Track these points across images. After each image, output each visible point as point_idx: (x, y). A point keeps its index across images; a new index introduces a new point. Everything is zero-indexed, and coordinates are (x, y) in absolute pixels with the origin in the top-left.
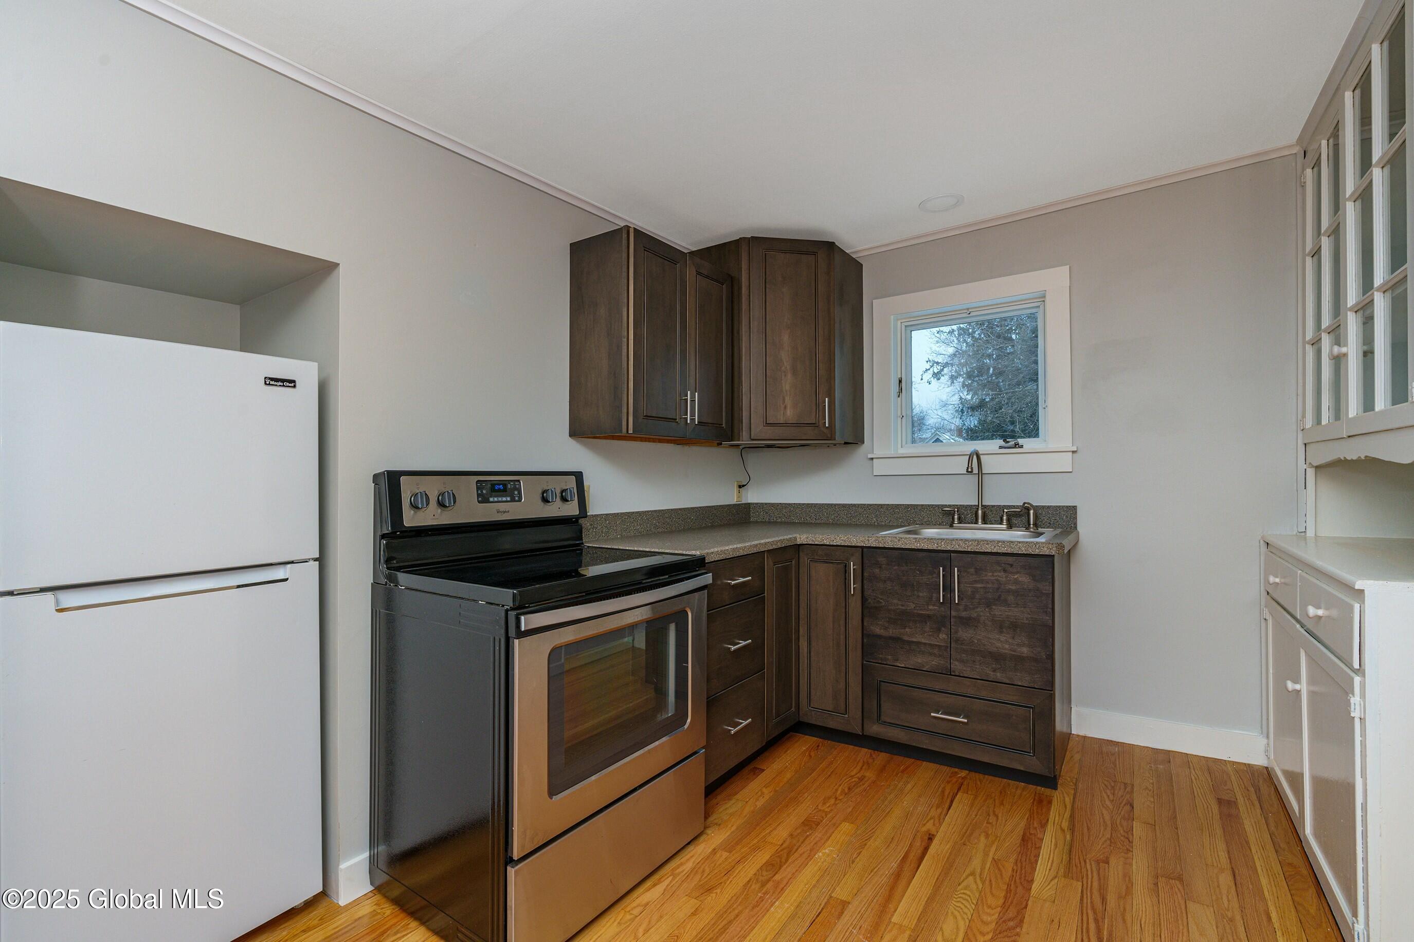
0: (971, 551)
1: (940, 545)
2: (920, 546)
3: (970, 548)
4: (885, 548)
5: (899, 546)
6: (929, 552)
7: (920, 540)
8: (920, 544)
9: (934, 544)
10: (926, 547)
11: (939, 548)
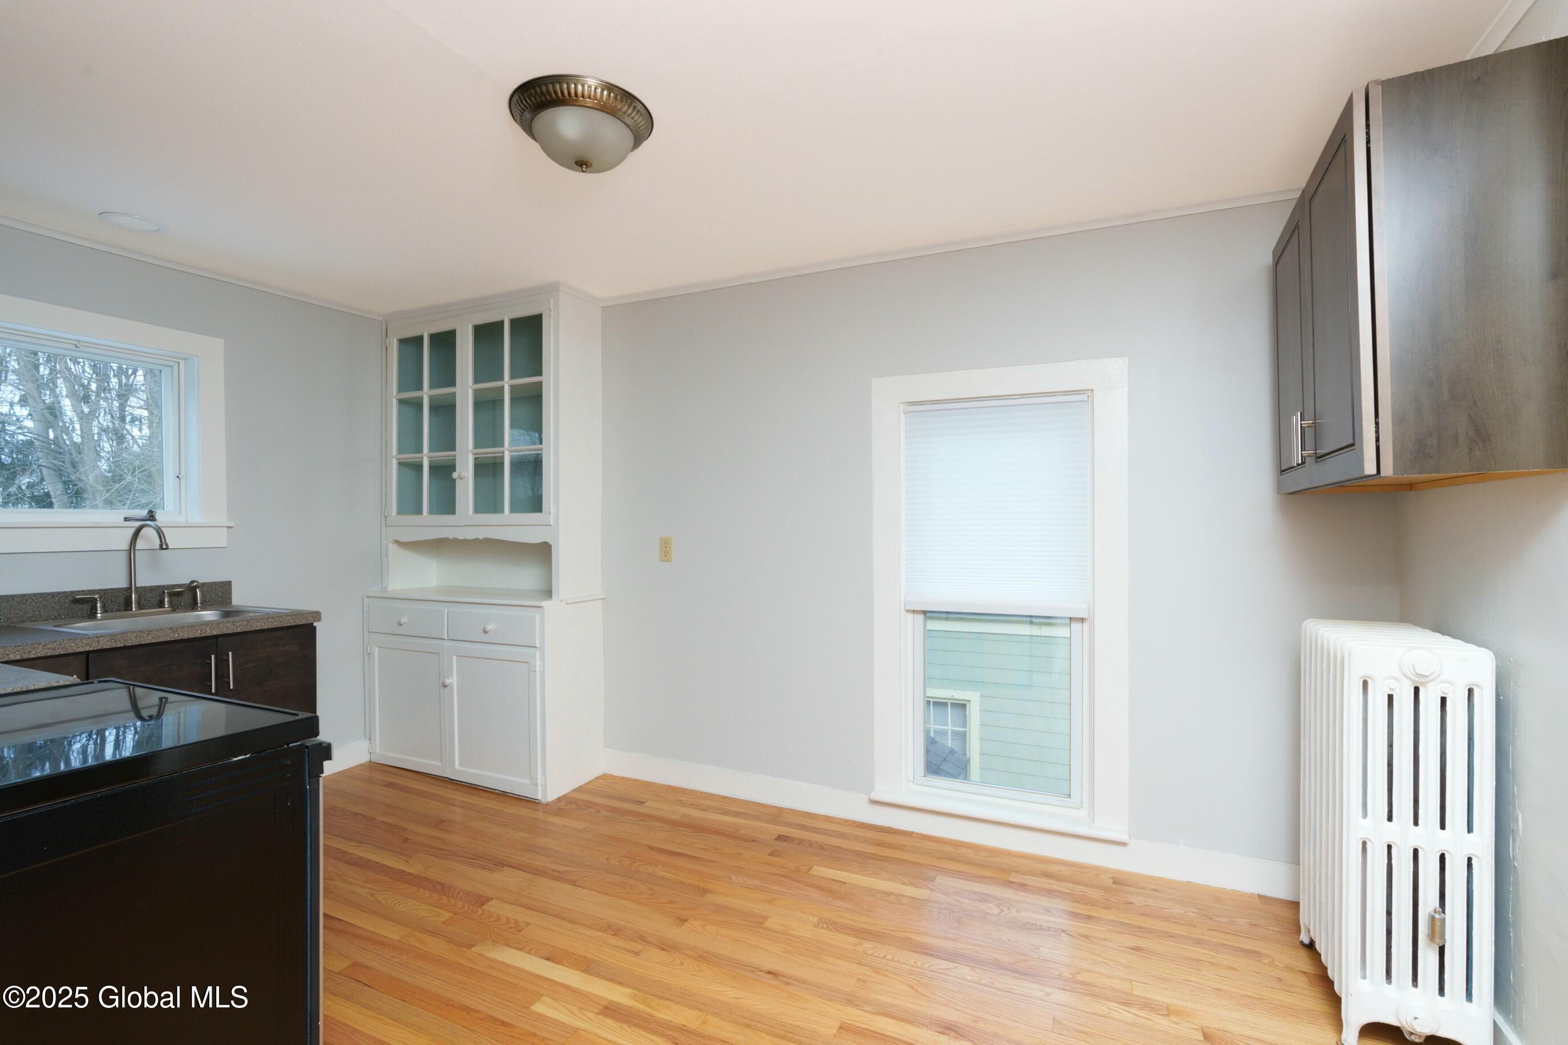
0: (241, 632)
1: (204, 631)
2: (178, 636)
3: (239, 629)
4: (125, 648)
5: (148, 641)
6: (187, 642)
7: (178, 630)
8: (178, 634)
9: (197, 632)
10: (186, 636)
11: (204, 635)
